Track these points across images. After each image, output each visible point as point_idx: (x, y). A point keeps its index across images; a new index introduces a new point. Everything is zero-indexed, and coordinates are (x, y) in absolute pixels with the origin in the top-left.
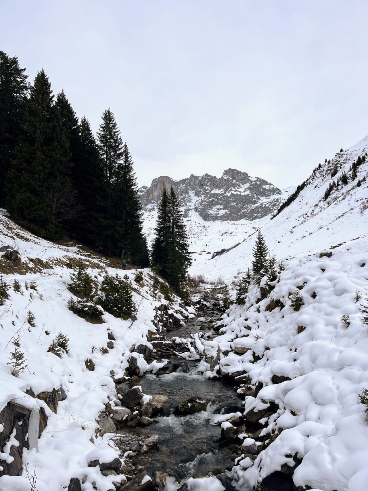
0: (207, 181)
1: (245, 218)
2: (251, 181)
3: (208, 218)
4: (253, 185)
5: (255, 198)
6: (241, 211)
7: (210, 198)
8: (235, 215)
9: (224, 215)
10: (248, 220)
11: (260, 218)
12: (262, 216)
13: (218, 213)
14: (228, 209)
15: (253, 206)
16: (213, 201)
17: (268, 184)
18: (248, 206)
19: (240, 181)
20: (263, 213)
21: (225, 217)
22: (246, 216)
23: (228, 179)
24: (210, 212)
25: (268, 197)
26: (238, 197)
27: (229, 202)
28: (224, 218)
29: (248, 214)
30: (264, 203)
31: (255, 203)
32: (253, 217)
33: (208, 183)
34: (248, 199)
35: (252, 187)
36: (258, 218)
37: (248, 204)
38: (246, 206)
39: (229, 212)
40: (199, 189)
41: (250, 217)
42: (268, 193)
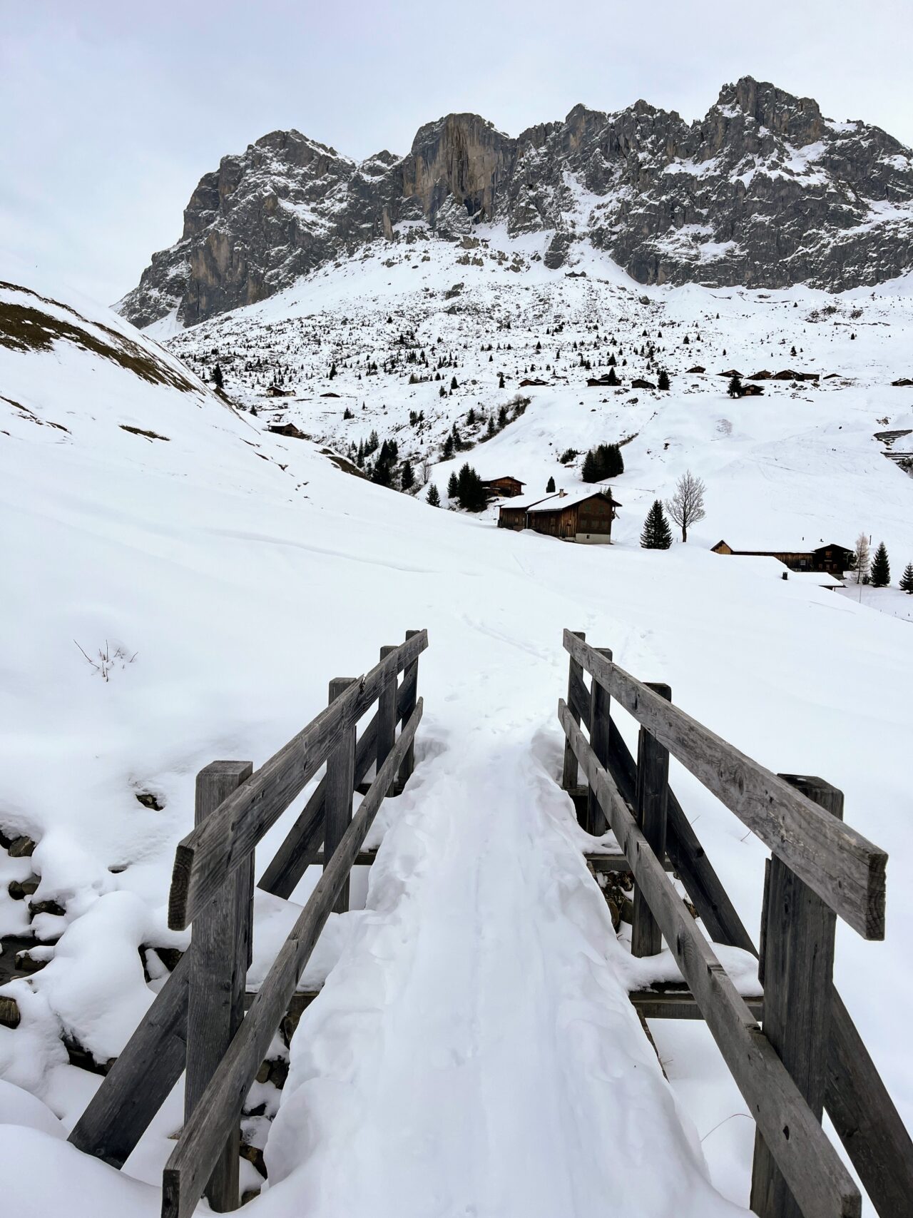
0: (641, 132)
1: (809, 281)
2: (834, 136)
3: (651, 272)
4: (842, 151)
5: (849, 203)
6: (793, 249)
7: (661, 190)
8: (768, 262)
9: (721, 261)
10: (820, 287)
11: (872, 284)
12: (879, 277)
13: (693, 252)
14: (738, 240)
15: (842, 232)
16: (673, 203)
17: (901, 153)
18: (822, 232)
19: (786, 131)
20: (884, 265)
21: (726, 270)
22: (812, 273)
23: (740, 119)
24: (660, 246)
25: (903, 204)
26: (783, 193)
27: (743, 212)
28: (719, 274)
29: (824, 263)
30: (888, 223)
31: (849, 220)
32: (842, 278)
33: (644, 137)
34: (824, 205)
35: (837, 157)
36: (864, 283)
37: (820, 225)
38: (814, 230)
39: (742, 249)
40: (607, 165)
41: (831, 275)
42: (901, 187)
